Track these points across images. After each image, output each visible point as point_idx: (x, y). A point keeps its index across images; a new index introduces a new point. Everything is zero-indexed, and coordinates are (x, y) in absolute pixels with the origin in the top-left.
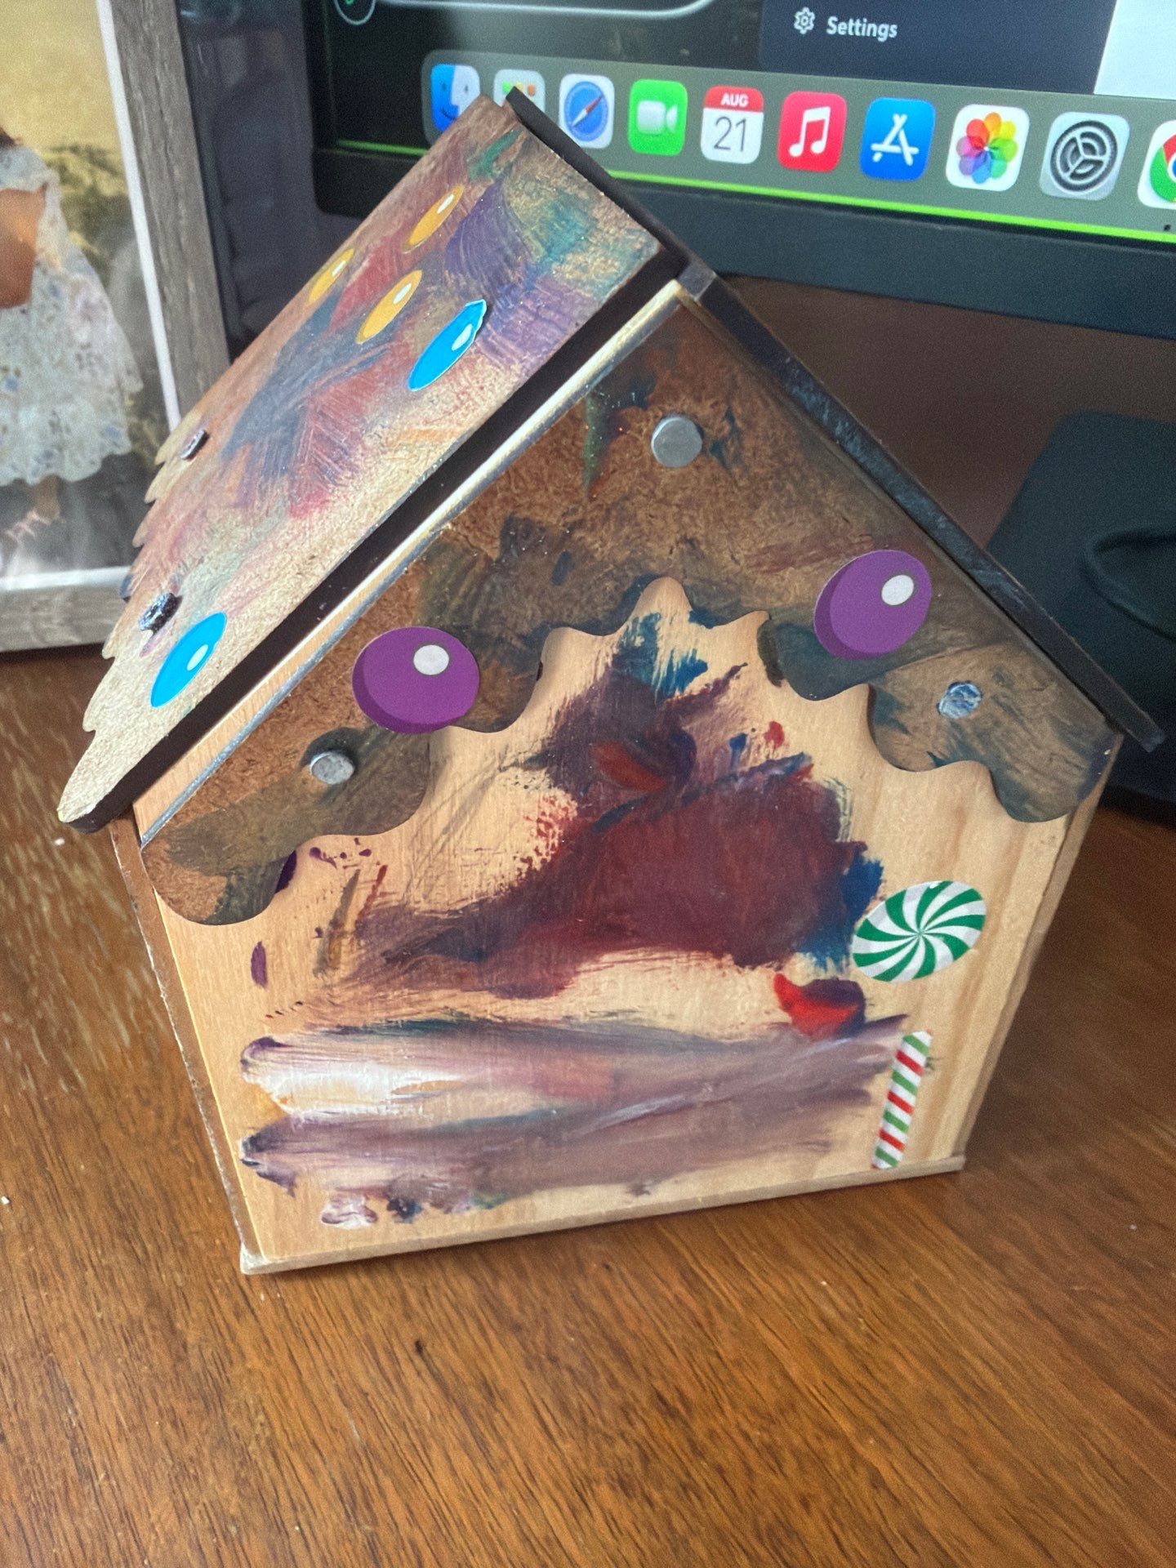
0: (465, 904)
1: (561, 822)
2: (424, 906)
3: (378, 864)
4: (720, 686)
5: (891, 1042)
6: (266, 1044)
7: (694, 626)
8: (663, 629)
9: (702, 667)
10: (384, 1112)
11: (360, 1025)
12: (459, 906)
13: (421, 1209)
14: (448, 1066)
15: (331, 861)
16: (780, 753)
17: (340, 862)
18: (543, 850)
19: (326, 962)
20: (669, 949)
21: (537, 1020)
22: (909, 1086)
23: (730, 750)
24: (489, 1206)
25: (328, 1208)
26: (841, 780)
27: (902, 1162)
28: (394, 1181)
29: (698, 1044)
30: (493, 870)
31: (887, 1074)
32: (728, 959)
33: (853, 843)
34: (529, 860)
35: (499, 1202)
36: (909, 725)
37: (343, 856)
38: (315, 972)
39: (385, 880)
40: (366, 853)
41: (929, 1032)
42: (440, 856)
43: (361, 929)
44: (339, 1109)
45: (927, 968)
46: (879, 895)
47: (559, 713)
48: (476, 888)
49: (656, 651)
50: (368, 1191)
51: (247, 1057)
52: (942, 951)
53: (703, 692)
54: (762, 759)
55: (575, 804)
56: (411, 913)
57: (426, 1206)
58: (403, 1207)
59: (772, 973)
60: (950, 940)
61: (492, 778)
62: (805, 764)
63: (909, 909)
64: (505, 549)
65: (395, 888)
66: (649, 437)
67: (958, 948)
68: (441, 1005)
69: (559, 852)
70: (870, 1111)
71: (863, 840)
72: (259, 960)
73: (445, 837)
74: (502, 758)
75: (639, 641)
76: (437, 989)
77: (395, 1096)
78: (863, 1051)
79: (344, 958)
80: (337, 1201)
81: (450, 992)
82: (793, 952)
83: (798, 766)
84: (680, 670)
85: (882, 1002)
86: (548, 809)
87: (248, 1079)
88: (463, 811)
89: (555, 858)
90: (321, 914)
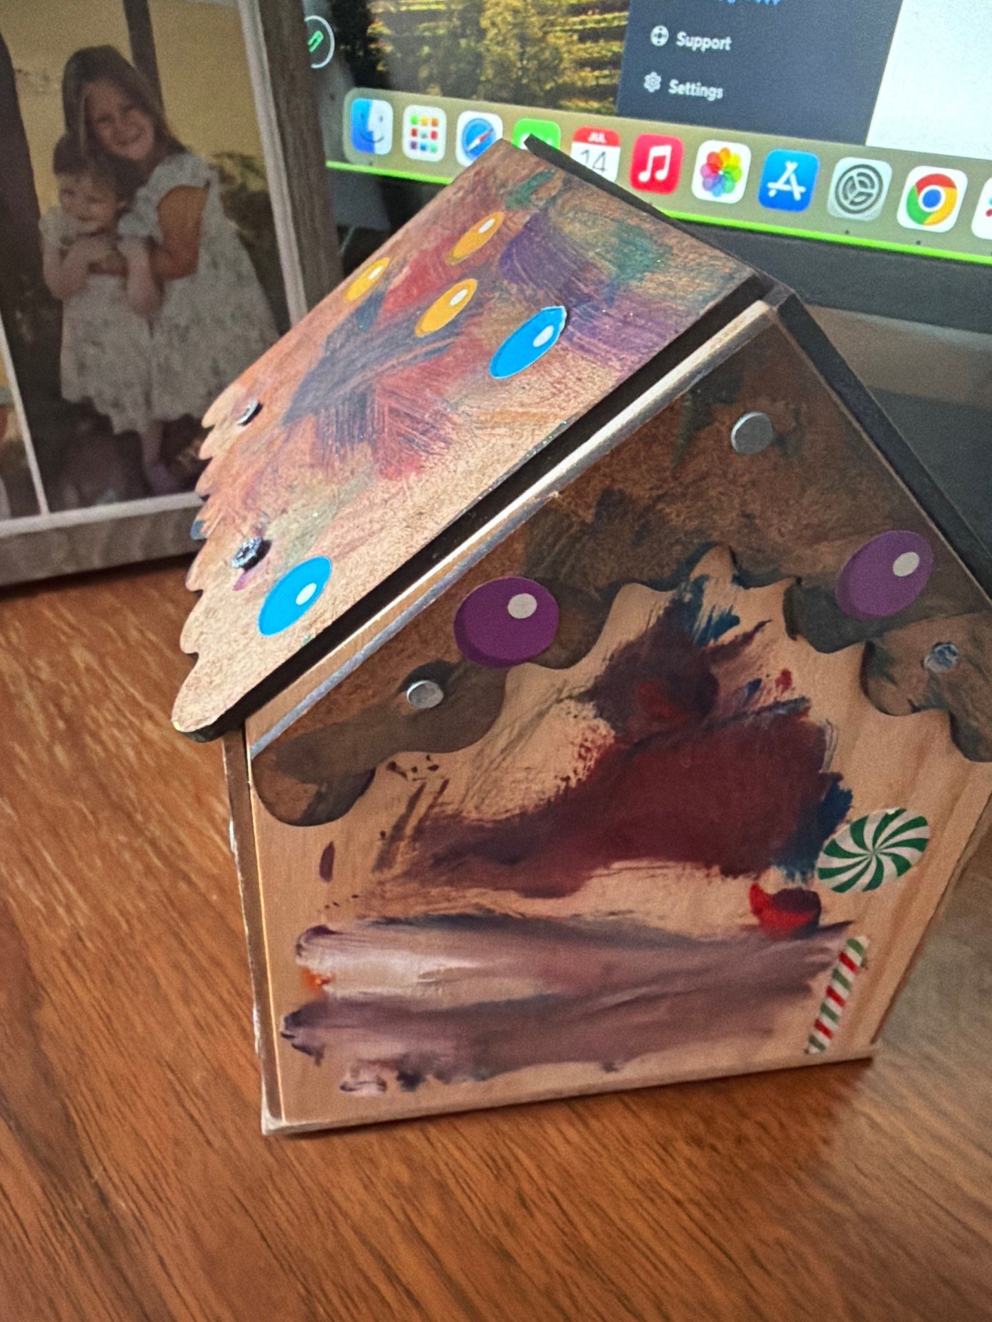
0: (508, 814)
1: (599, 748)
2: (474, 815)
3: (442, 777)
4: (748, 638)
5: (835, 944)
6: (321, 931)
7: (735, 587)
8: (709, 587)
9: (735, 621)
10: (409, 992)
11: (402, 917)
12: (504, 816)
13: (424, 1080)
14: (471, 955)
15: (404, 775)
16: (787, 696)
17: (411, 775)
18: (580, 770)
19: (384, 861)
20: (670, 858)
21: (549, 917)
22: (845, 982)
23: (746, 691)
24: (484, 1078)
25: (347, 1078)
26: (831, 720)
27: (831, 1049)
28: (406, 1056)
29: (680, 942)
30: (536, 787)
31: (829, 972)
32: (716, 869)
33: (833, 774)
34: (567, 779)
35: (493, 1075)
36: (897, 676)
38: (373, 871)
39: (445, 792)
40: (434, 768)
41: (869, 937)
42: (494, 774)
43: (419, 831)
44: (371, 990)
45: (875, 883)
46: (847, 817)
47: (612, 656)
48: (520, 802)
49: (699, 607)
50: (384, 1063)
51: (302, 942)
52: (889, 867)
53: (732, 643)
54: (771, 701)
55: (613, 733)
56: (461, 821)
57: (430, 1077)
58: (410, 1080)
59: (750, 882)
60: (896, 859)
61: (551, 706)
62: (805, 705)
63: (869, 831)
64: (598, 516)
65: (452, 798)
66: (731, 429)
68: (475, 901)
69: (592, 773)
70: (809, 1003)
71: (841, 771)
72: (328, 854)
73: (502, 757)
74: (560, 691)
75: (688, 597)
76: (471, 887)
77: (421, 980)
78: (811, 952)
79: (399, 858)
80: (355, 1072)
81: (483, 890)
82: (770, 864)
83: (800, 707)
84: (717, 623)
85: (834, 909)
86: (590, 736)
87: (300, 962)
88: (520, 736)
89: (589, 777)
90: (386, 821)
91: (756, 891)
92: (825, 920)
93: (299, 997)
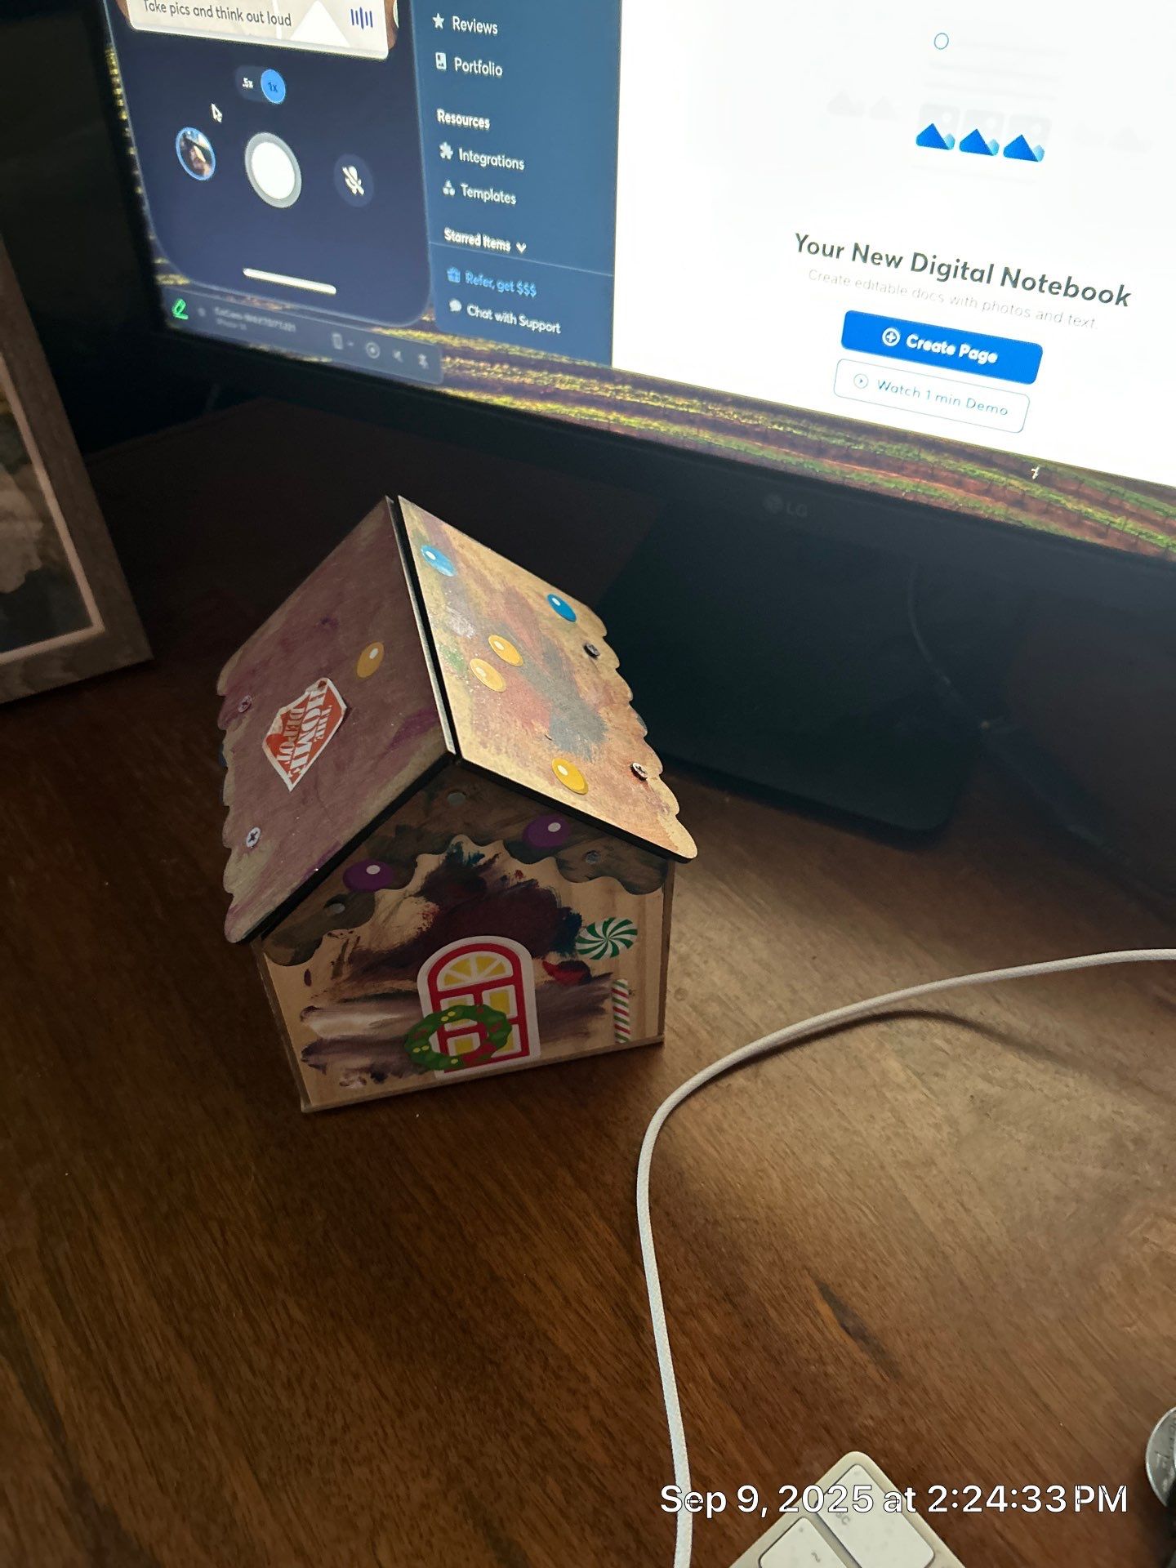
1: (433, 914)
2: (377, 949)
3: (356, 937)
4: (492, 861)
5: (607, 985)
6: (311, 1009)
7: (476, 845)
8: (463, 846)
9: (483, 856)
10: (367, 1033)
11: (353, 998)
12: (394, 947)
13: (387, 1077)
14: (392, 1012)
15: (336, 937)
16: (522, 880)
17: (340, 938)
18: (426, 924)
19: (336, 974)
22: (624, 1004)
23: (501, 881)
24: (421, 1073)
25: (343, 1079)
26: (551, 886)
27: (630, 1037)
28: (373, 1065)
30: (405, 934)
31: (610, 999)
33: (565, 908)
34: (420, 928)
36: (576, 867)
37: (342, 934)
38: (332, 978)
39: (361, 940)
40: (351, 932)
41: (626, 979)
42: (383, 931)
43: (351, 961)
44: (345, 1034)
45: (616, 952)
46: (583, 924)
47: (426, 878)
48: (399, 941)
49: (463, 853)
50: (362, 1070)
51: (303, 1015)
52: (621, 945)
53: (485, 864)
54: (515, 883)
55: (437, 907)
56: (372, 952)
58: (379, 1077)
59: (540, 960)
60: (622, 940)
61: (401, 902)
62: (533, 883)
63: (599, 930)
64: (397, 834)
65: (364, 944)
67: (628, 944)
68: (389, 986)
69: (433, 925)
70: (605, 1016)
71: (570, 906)
72: (307, 975)
73: (383, 925)
74: (405, 896)
75: (455, 851)
76: (387, 980)
77: (371, 1027)
78: (594, 990)
79: (344, 972)
80: (346, 1076)
81: (392, 981)
82: (548, 951)
83: (532, 883)
84: (474, 858)
85: (598, 968)
86: (426, 909)
87: (305, 1024)
88: (391, 914)
89: (432, 926)
90: (333, 956)
91: (546, 966)
92: (594, 973)
93: (307, 1041)
